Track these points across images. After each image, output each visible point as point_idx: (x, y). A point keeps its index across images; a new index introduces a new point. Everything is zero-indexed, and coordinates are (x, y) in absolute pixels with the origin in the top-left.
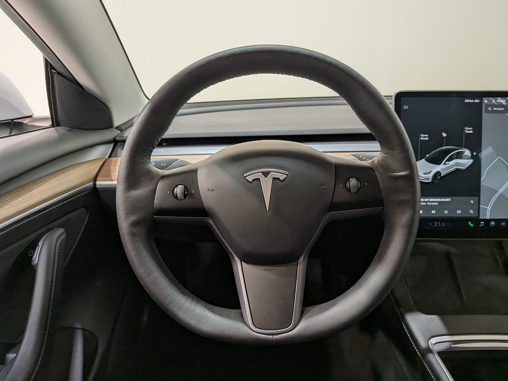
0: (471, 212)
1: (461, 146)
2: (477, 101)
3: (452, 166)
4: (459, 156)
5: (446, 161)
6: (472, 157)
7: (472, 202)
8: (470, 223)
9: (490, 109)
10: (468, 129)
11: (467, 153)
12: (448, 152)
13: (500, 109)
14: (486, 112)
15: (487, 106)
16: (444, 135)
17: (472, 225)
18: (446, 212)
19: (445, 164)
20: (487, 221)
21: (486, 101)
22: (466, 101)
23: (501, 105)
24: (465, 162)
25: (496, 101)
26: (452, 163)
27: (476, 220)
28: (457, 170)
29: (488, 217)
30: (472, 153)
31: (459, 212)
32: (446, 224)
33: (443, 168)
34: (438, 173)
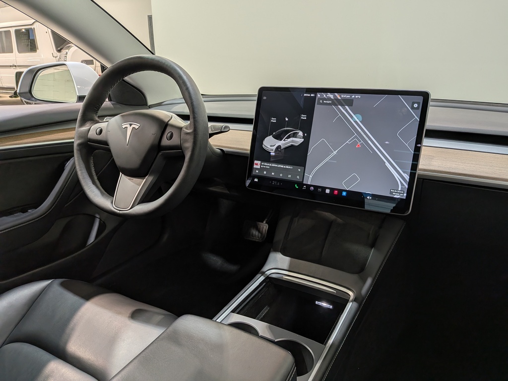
0: (298, 177)
1: (297, 129)
2: (312, 95)
3: (289, 142)
4: (295, 135)
5: (286, 138)
6: (304, 137)
7: (299, 170)
8: (296, 185)
9: (321, 101)
10: (303, 116)
11: (301, 133)
12: (288, 131)
13: (328, 102)
14: (317, 104)
15: (319, 99)
16: (287, 119)
17: (297, 187)
18: (281, 175)
19: (284, 140)
20: (308, 186)
21: (319, 96)
22: (305, 95)
23: (329, 99)
24: (298, 141)
25: (326, 96)
26: (289, 140)
27: (301, 184)
28: (292, 146)
29: (309, 183)
30: (304, 135)
31: (290, 176)
32: (280, 184)
33: (284, 143)
34: (279, 147)
